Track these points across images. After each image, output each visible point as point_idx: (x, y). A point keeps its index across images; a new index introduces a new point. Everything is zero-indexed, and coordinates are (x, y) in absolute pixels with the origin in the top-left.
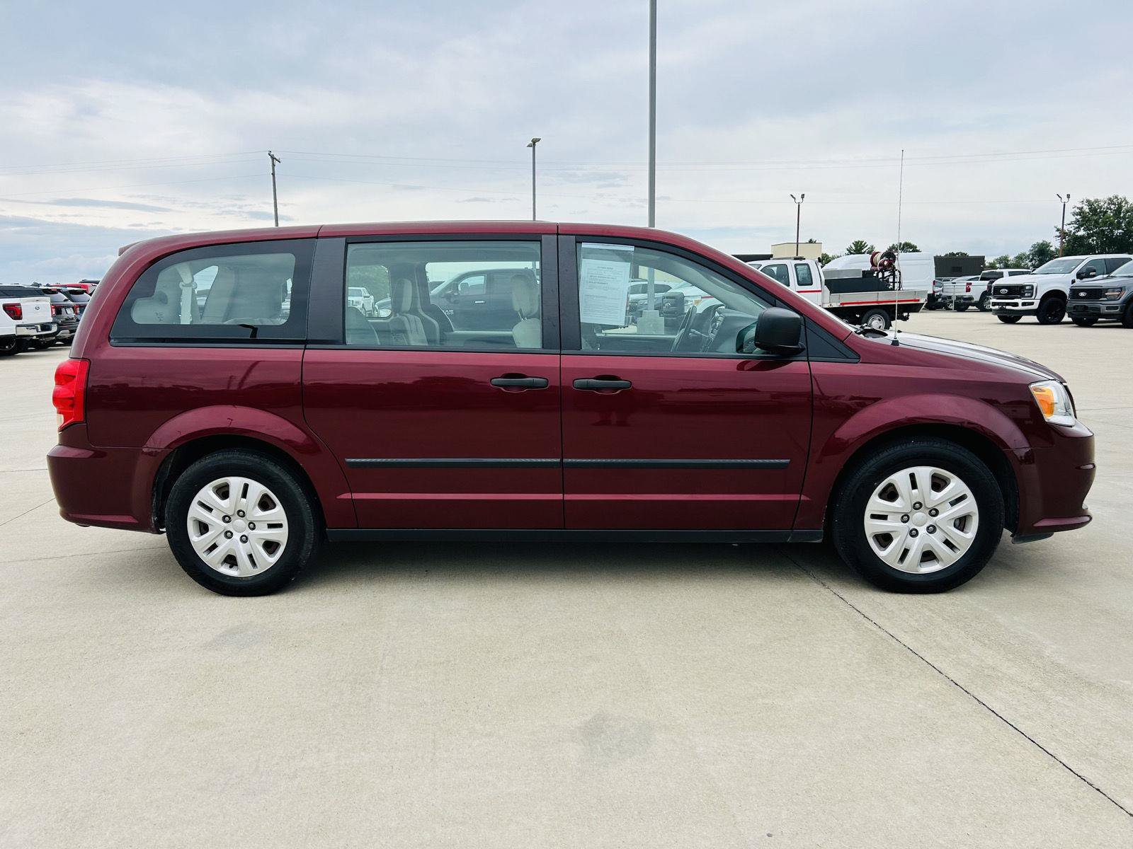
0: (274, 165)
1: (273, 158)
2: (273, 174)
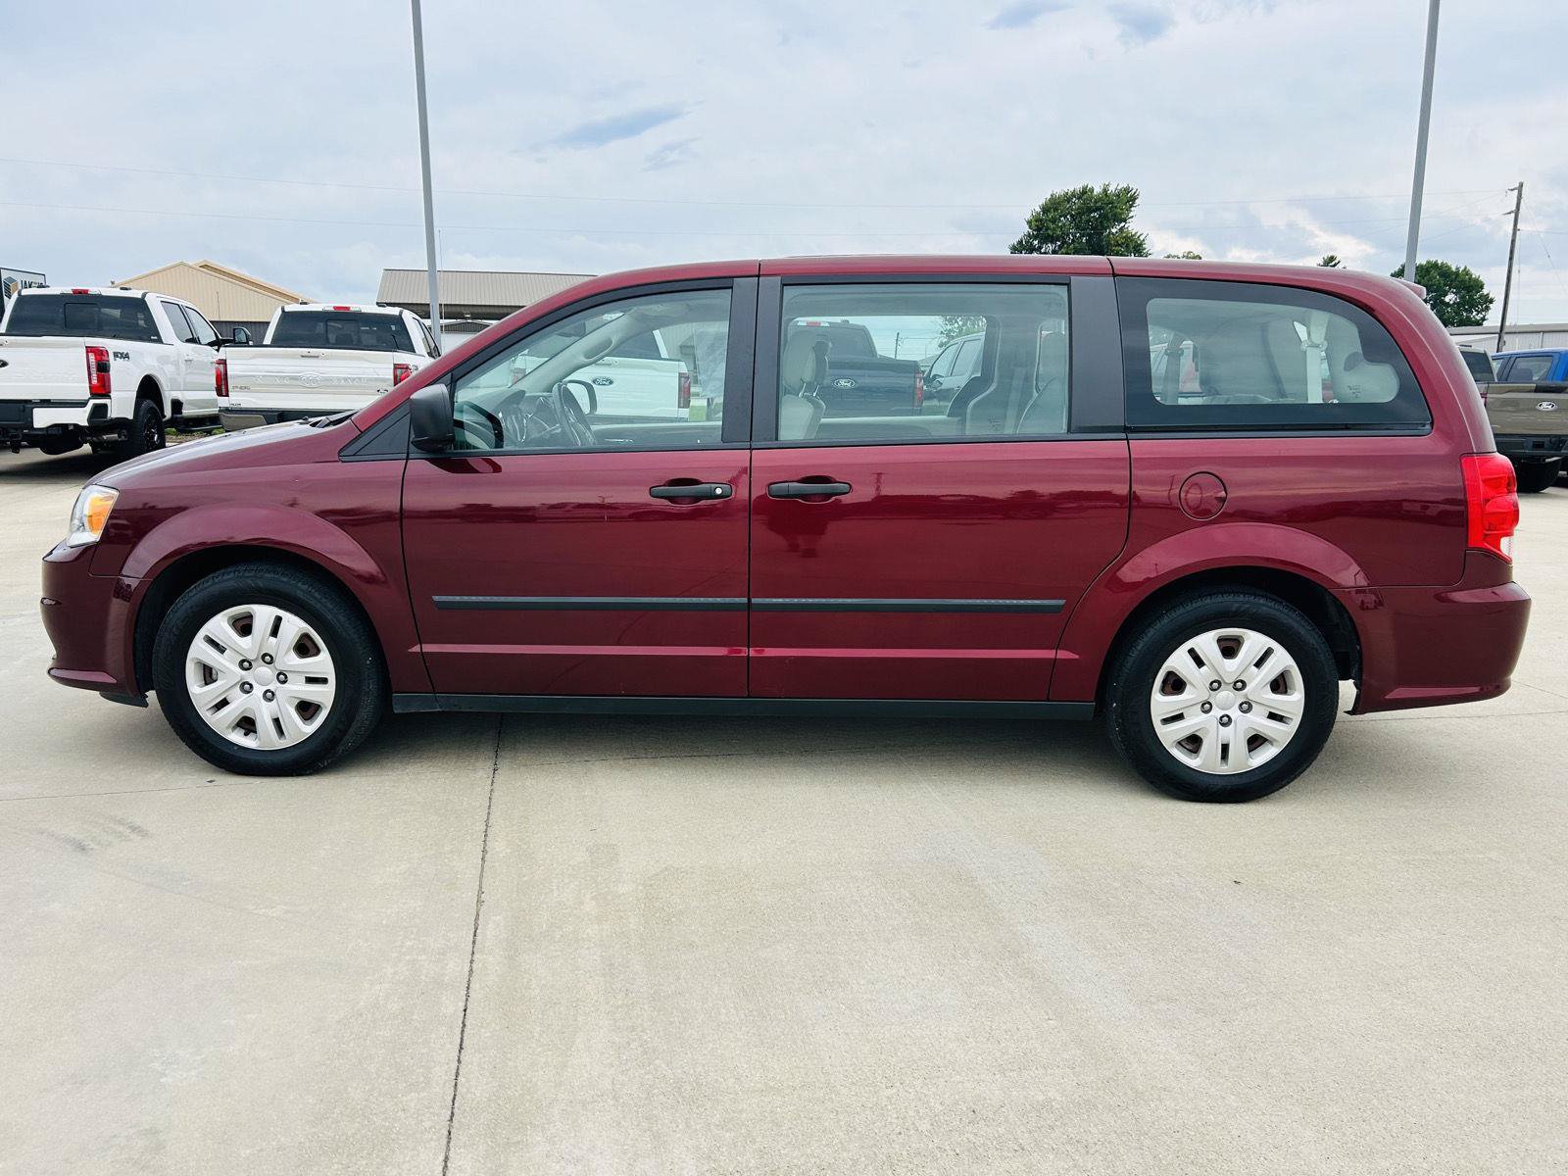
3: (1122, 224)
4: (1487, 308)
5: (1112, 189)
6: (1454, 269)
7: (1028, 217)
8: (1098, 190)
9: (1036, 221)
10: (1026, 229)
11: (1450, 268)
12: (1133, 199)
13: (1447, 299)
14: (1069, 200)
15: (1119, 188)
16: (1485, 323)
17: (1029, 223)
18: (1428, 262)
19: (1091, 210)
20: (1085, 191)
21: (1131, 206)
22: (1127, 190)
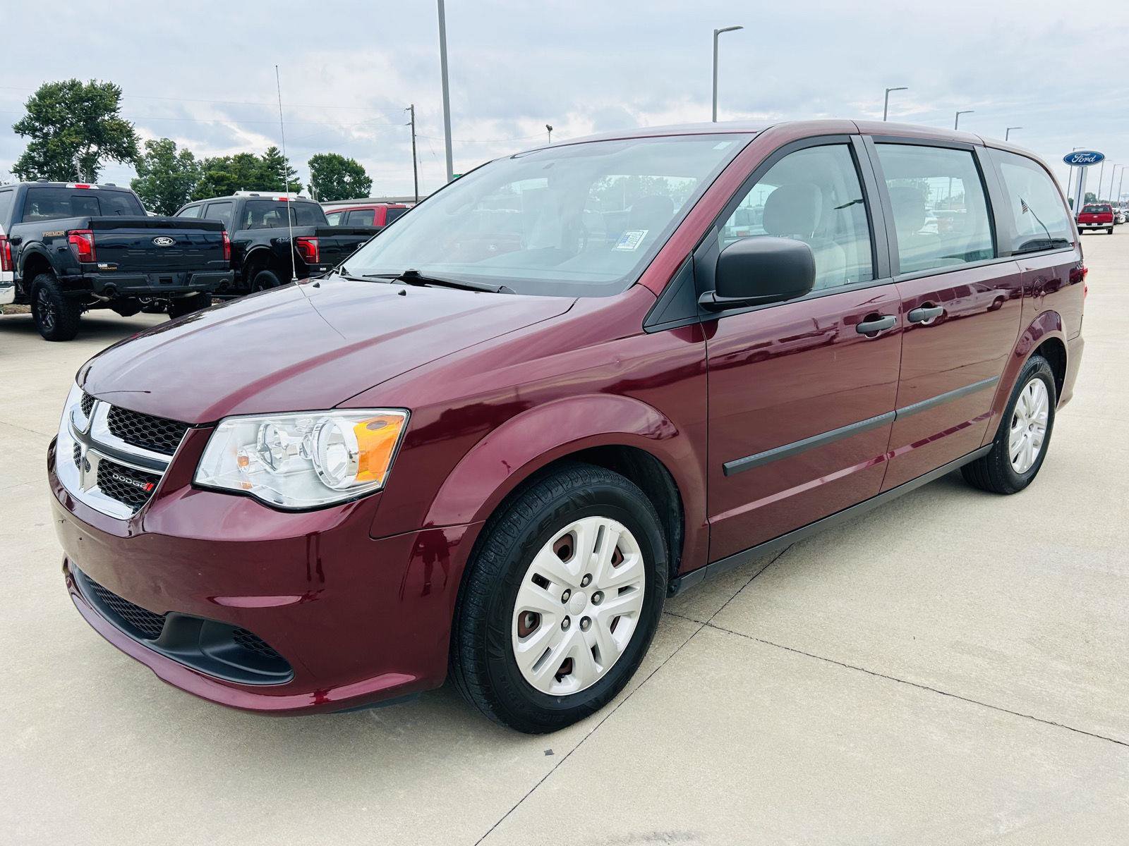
3: (113, 113)
4: (370, 186)
5: (98, 84)
6: (346, 159)
7: (27, 102)
8: (85, 84)
9: (35, 105)
10: (26, 113)
11: (344, 159)
12: (118, 93)
13: (345, 179)
14: (60, 90)
15: (103, 83)
16: (370, 196)
17: (29, 107)
18: (330, 154)
19: (82, 100)
20: (74, 85)
21: (117, 99)
22: (110, 86)
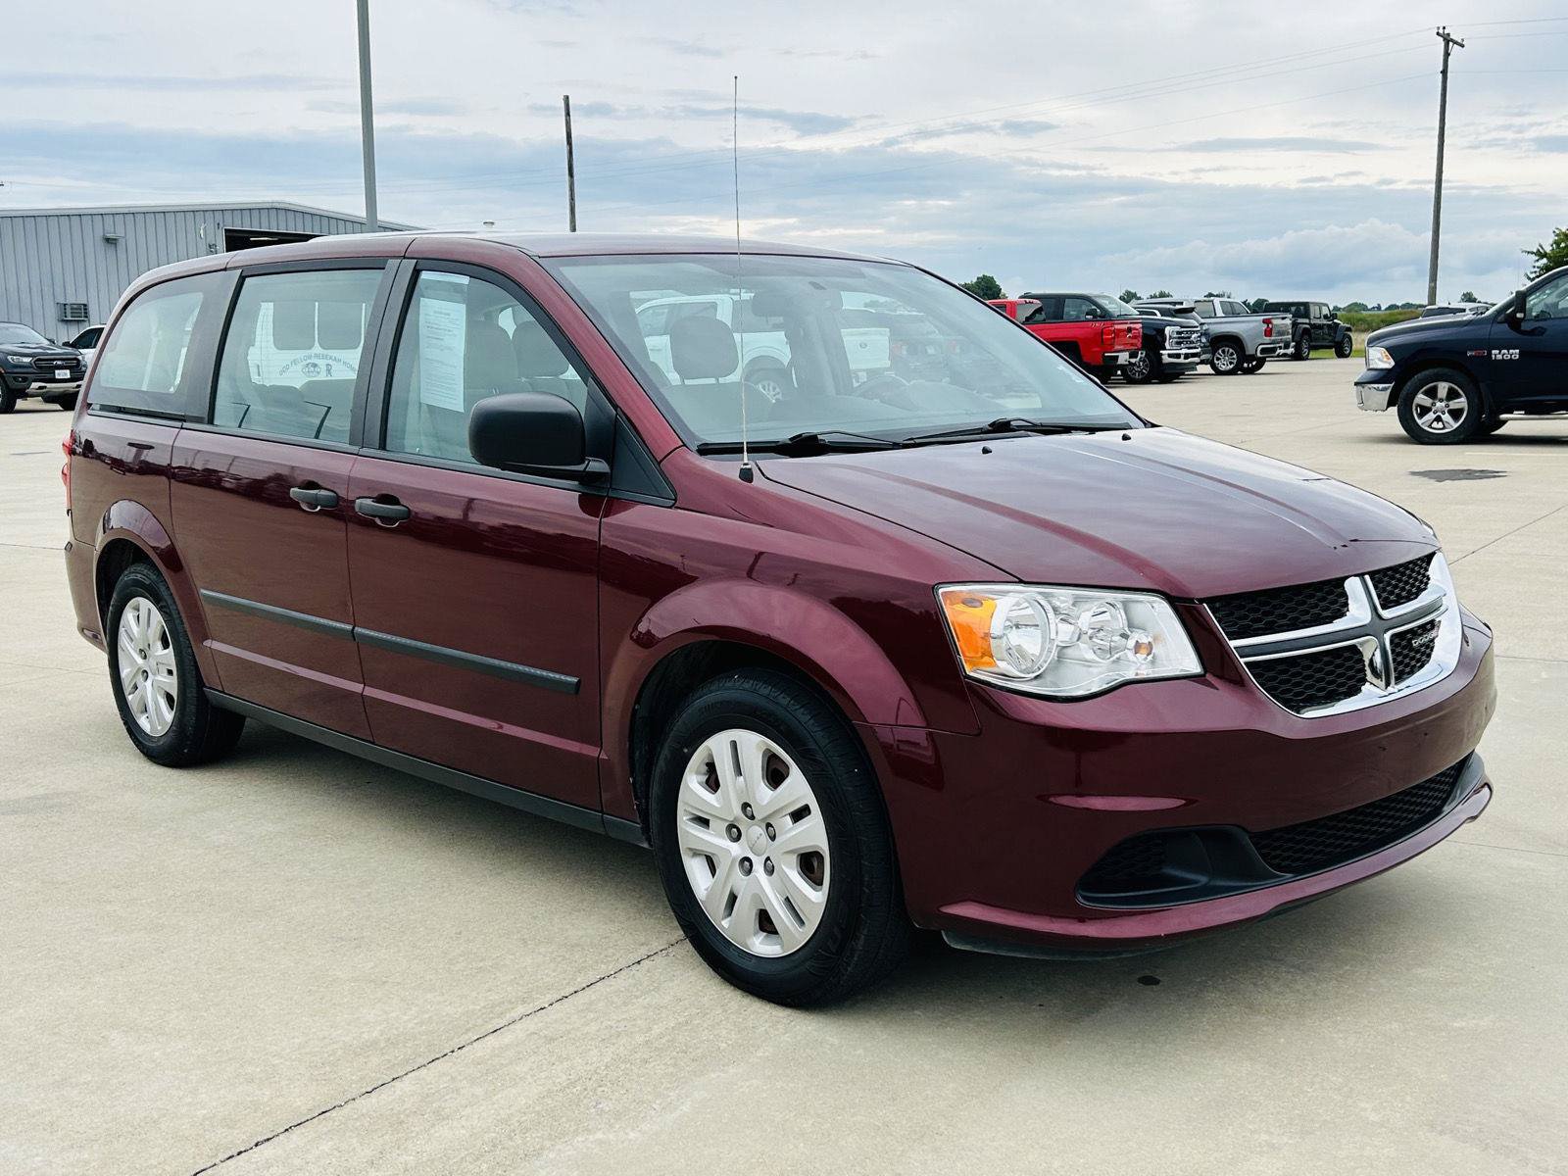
0: (1447, 54)
1: (1447, 39)
2: (1444, 72)
